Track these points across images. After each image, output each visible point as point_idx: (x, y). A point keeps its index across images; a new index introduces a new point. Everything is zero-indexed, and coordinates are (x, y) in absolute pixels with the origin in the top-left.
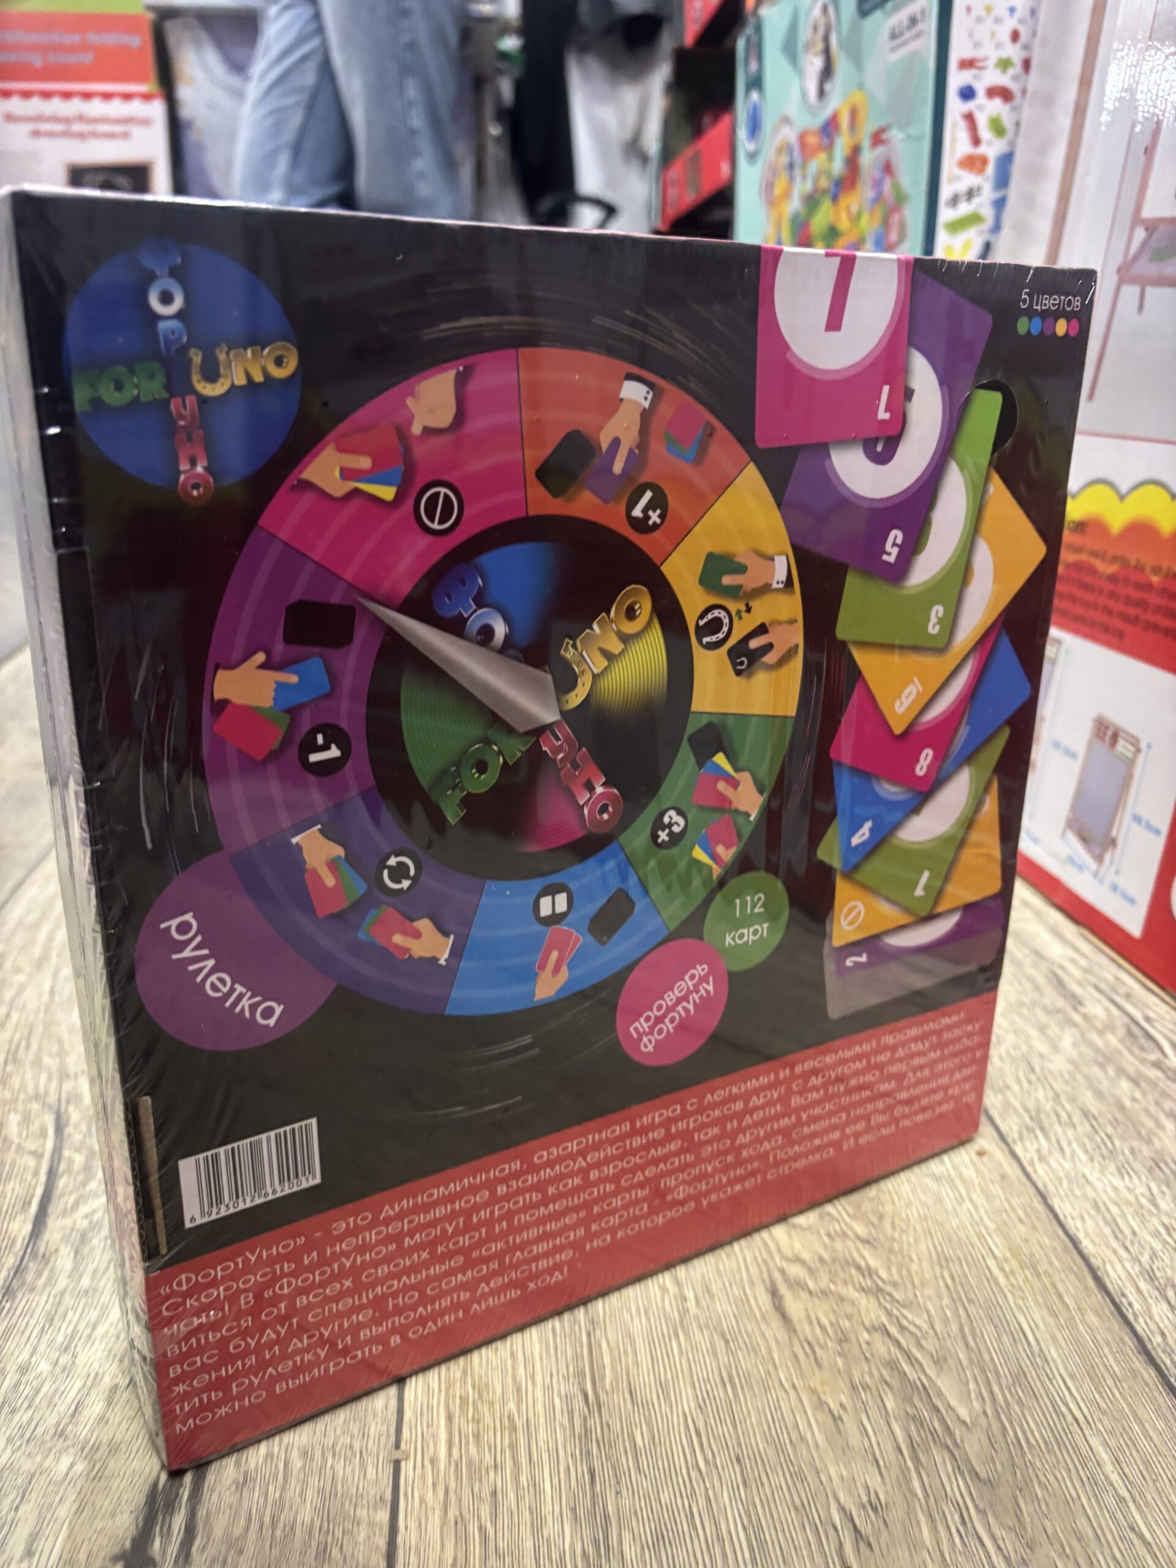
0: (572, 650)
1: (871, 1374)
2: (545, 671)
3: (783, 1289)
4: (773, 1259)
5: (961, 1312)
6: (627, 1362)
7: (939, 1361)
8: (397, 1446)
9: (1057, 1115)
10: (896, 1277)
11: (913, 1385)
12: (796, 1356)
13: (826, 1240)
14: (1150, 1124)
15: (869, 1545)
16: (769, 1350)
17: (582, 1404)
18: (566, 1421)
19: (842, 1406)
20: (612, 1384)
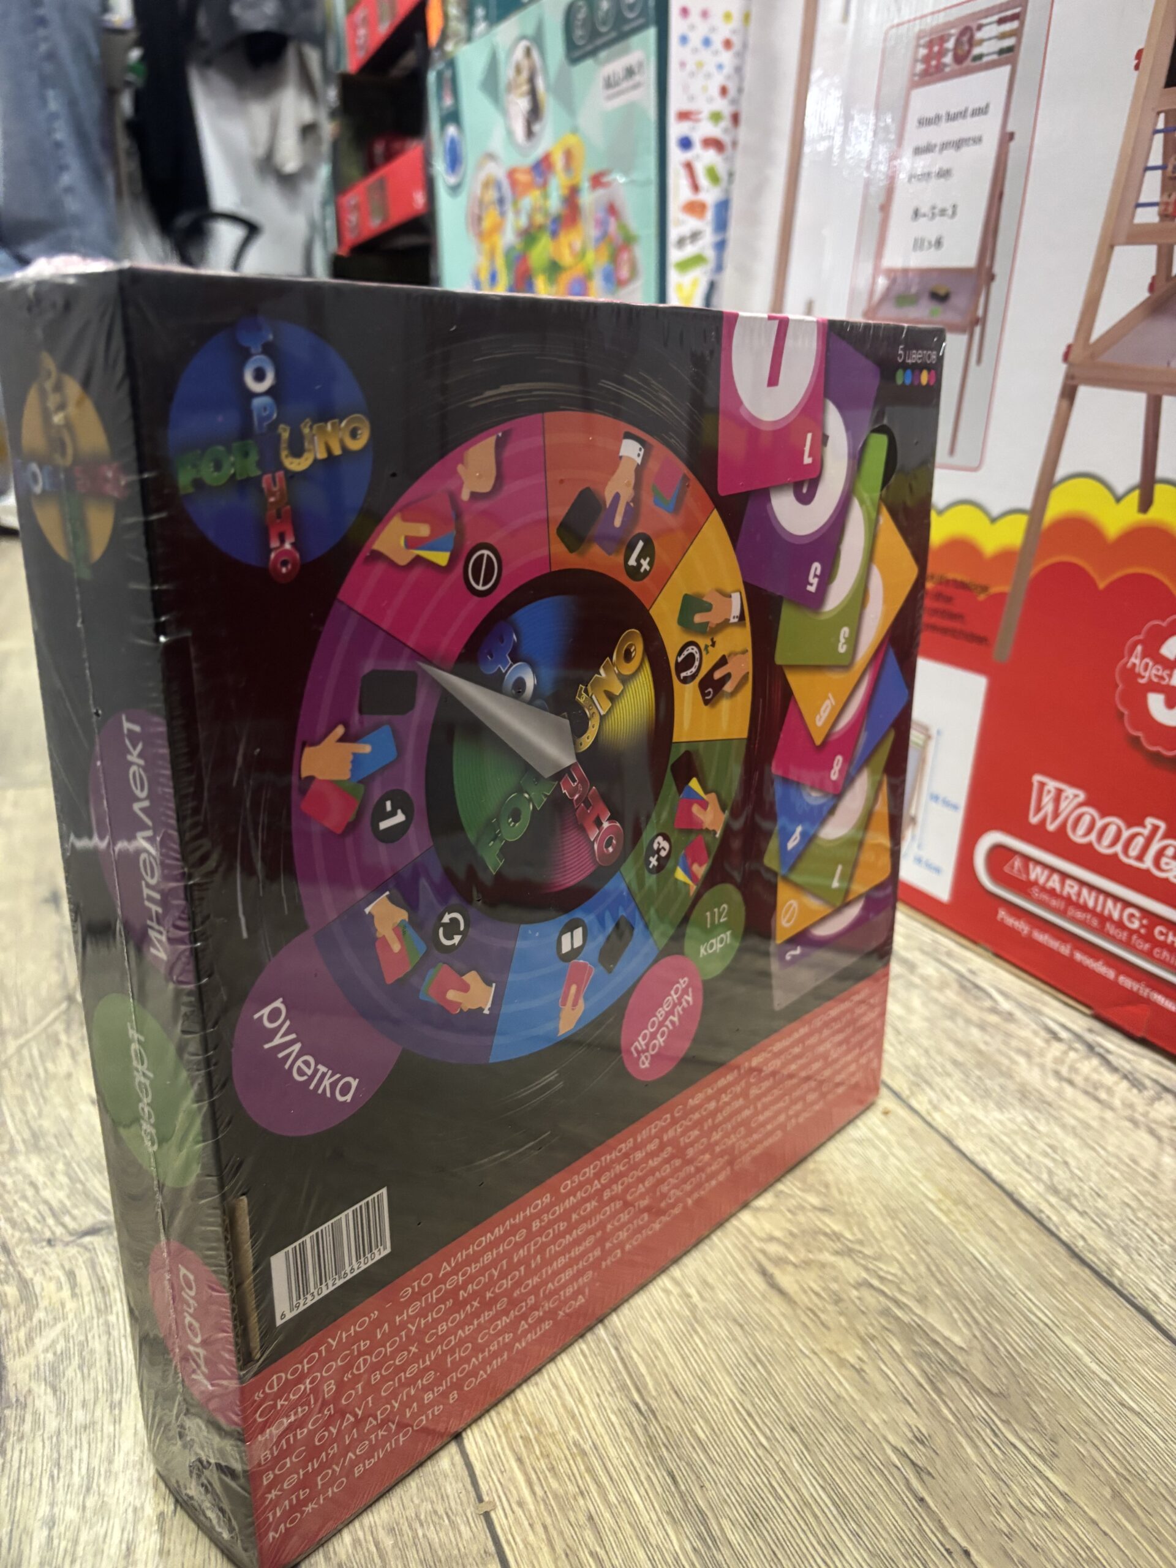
0: (584, 695)
1: (872, 1325)
2: (564, 717)
3: (771, 1268)
4: (751, 1242)
5: (923, 1253)
6: (661, 1365)
7: (922, 1300)
8: (480, 1499)
9: (932, 1067)
10: (860, 1236)
11: (909, 1326)
12: (804, 1324)
13: (789, 1215)
14: (1006, 1062)
15: (929, 1474)
16: (781, 1326)
17: (637, 1415)
18: (628, 1434)
19: (860, 1359)
20: (656, 1390)
